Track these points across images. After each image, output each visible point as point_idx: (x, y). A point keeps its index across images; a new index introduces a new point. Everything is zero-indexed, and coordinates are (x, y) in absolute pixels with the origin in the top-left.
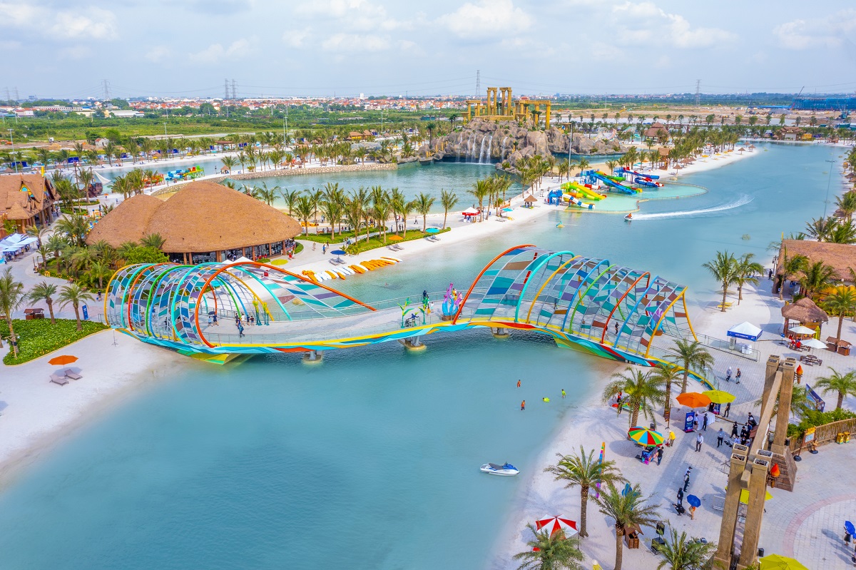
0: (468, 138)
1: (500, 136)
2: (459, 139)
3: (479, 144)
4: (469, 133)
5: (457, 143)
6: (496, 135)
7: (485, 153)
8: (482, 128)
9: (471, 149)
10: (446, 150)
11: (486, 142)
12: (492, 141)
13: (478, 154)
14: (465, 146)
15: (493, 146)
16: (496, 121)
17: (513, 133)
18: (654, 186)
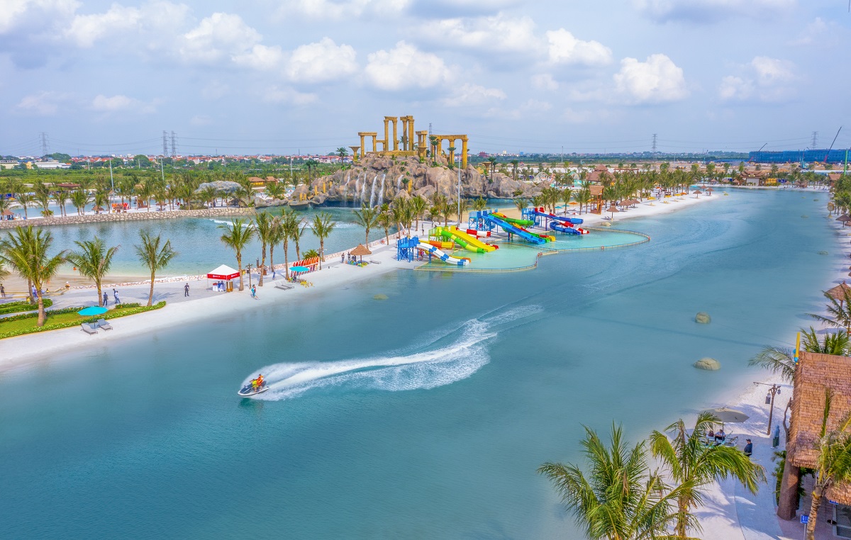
1: (395, 174)
2: (345, 178)
3: (369, 185)
4: (358, 171)
5: (343, 183)
6: (390, 173)
7: (377, 195)
8: (375, 165)
10: (330, 193)
11: (378, 182)
12: (385, 181)
13: (368, 196)
14: (352, 187)
15: (386, 187)
16: (393, 156)
17: (411, 170)
18: (575, 233)
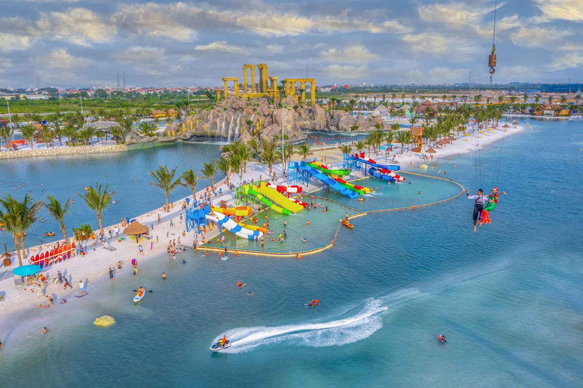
0: (218, 116)
1: (249, 114)
3: (228, 123)
4: (219, 111)
5: (207, 121)
6: (245, 113)
9: (221, 128)
10: (196, 129)
11: (235, 120)
13: (227, 132)
14: (214, 125)
15: (241, 125)
16: (249, 98)
